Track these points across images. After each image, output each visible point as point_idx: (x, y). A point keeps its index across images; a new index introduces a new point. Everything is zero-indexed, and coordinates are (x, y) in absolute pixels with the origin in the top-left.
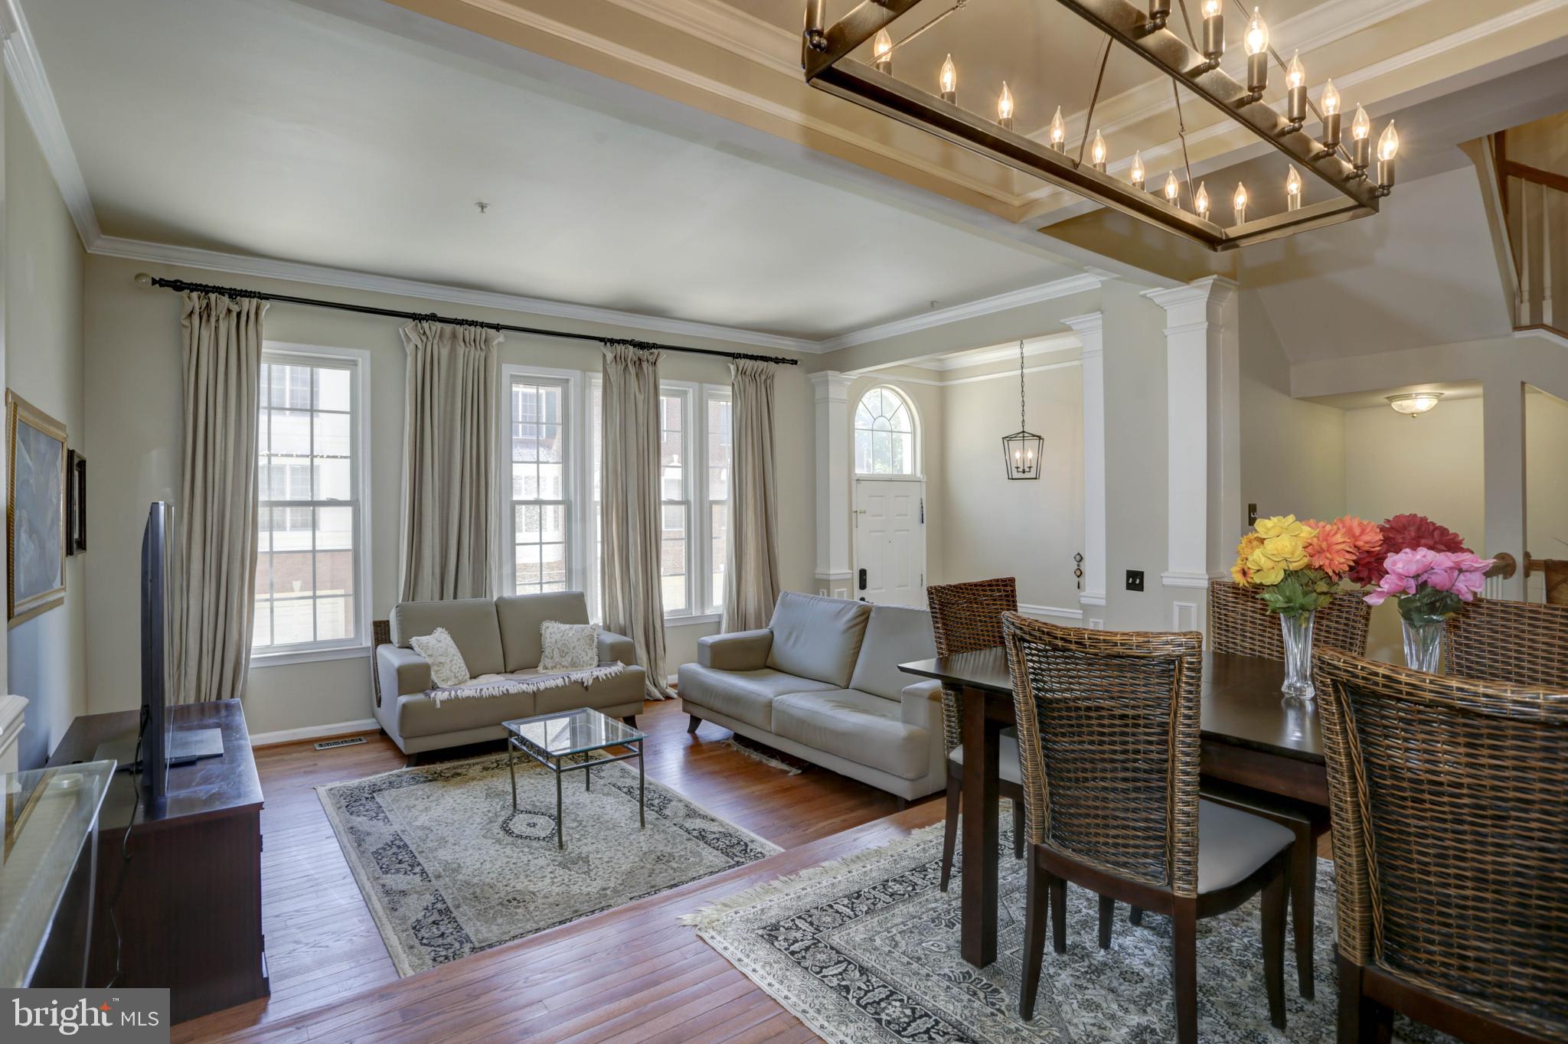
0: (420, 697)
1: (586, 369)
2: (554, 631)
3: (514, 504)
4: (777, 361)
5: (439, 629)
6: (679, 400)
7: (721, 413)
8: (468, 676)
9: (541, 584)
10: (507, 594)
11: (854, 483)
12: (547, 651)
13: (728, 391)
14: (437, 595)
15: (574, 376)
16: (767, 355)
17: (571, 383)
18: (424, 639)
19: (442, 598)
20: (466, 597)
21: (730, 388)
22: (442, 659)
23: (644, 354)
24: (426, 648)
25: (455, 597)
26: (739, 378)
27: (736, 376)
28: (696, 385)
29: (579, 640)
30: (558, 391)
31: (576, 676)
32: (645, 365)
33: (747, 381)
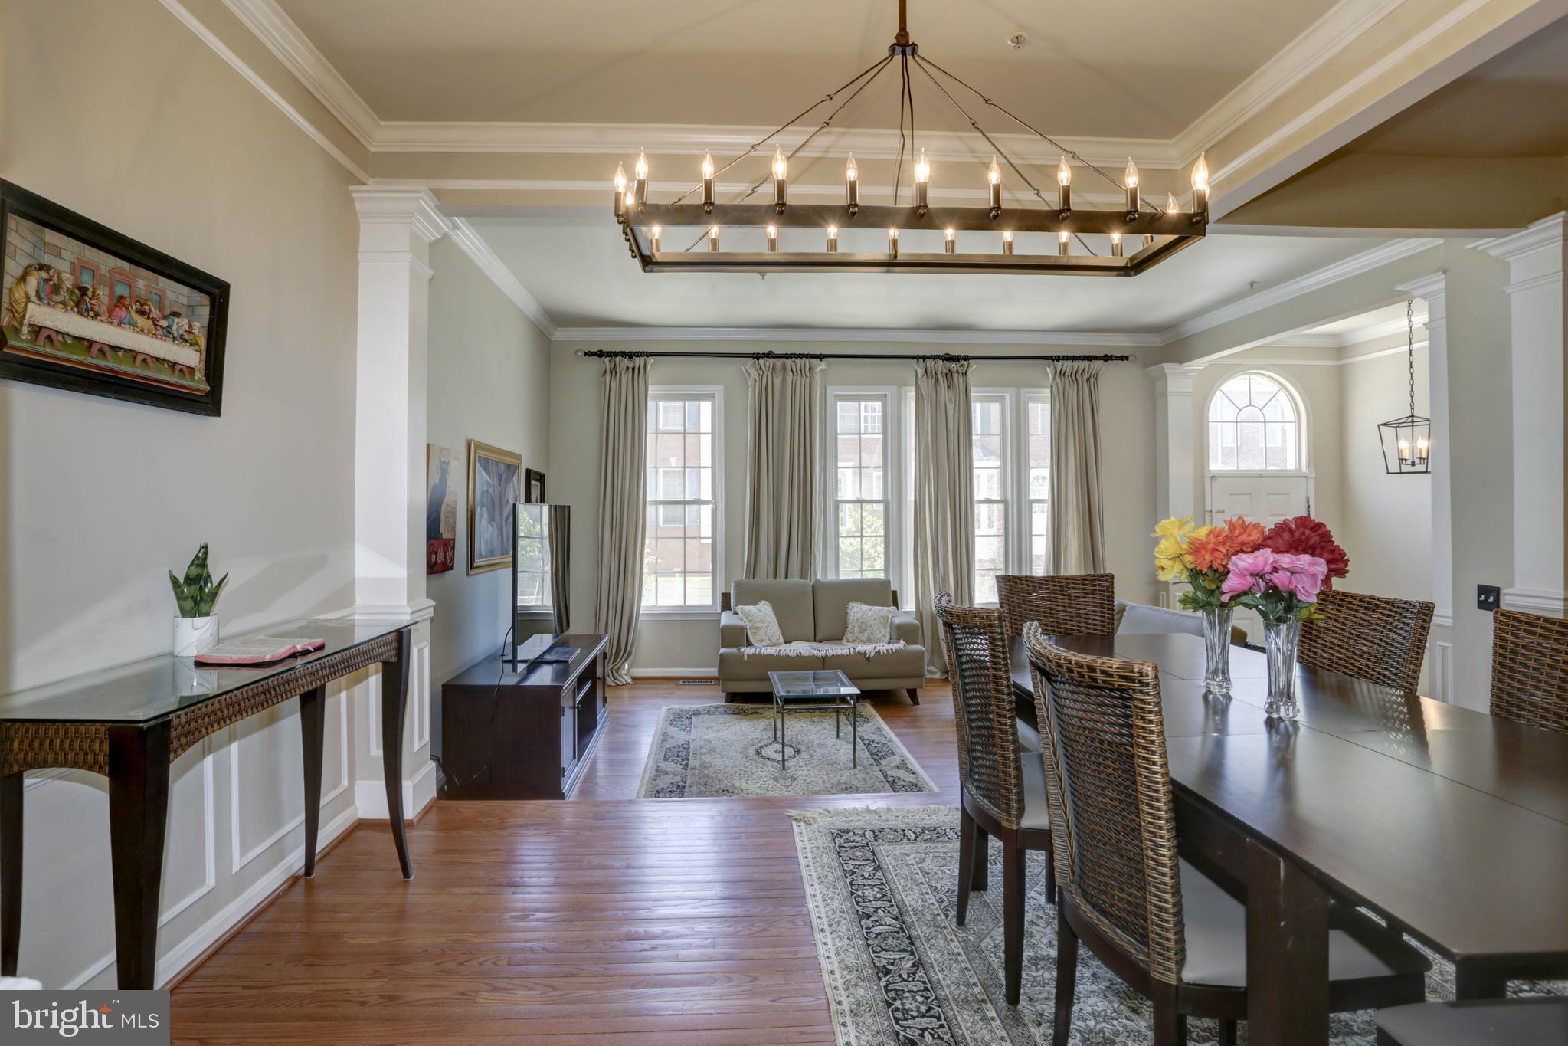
0: (734, 650)
1: (901, 384)
2: (858, 611)
3: (837, 504)
4: (1106, 358)
5: (763, 602)
6: (998, 404)
7: (1040, 415)
8: (782, 639)
9: (861, 571)
10: (831, 577)
11: (1207, 481)
12: (850, 626)
13: (1046, 393)
14: (771, 575)
15: (890, 391)
16: (1092, 354)
17: (889, 397)
18: (747, 608)
19: (775, 578)
20: (795, 579)
21: (1049, 390)
22: (760, 625)
23: (954, 365)
24: (746, 615)
25: (786, 578)
26: (1058, 380)
27: (1054, 378)
28: (1013, 390)
29: (875, 619)
30: (878, 405)
31: (861, 648)
32: (955, 376)
33: (1067, 382)
